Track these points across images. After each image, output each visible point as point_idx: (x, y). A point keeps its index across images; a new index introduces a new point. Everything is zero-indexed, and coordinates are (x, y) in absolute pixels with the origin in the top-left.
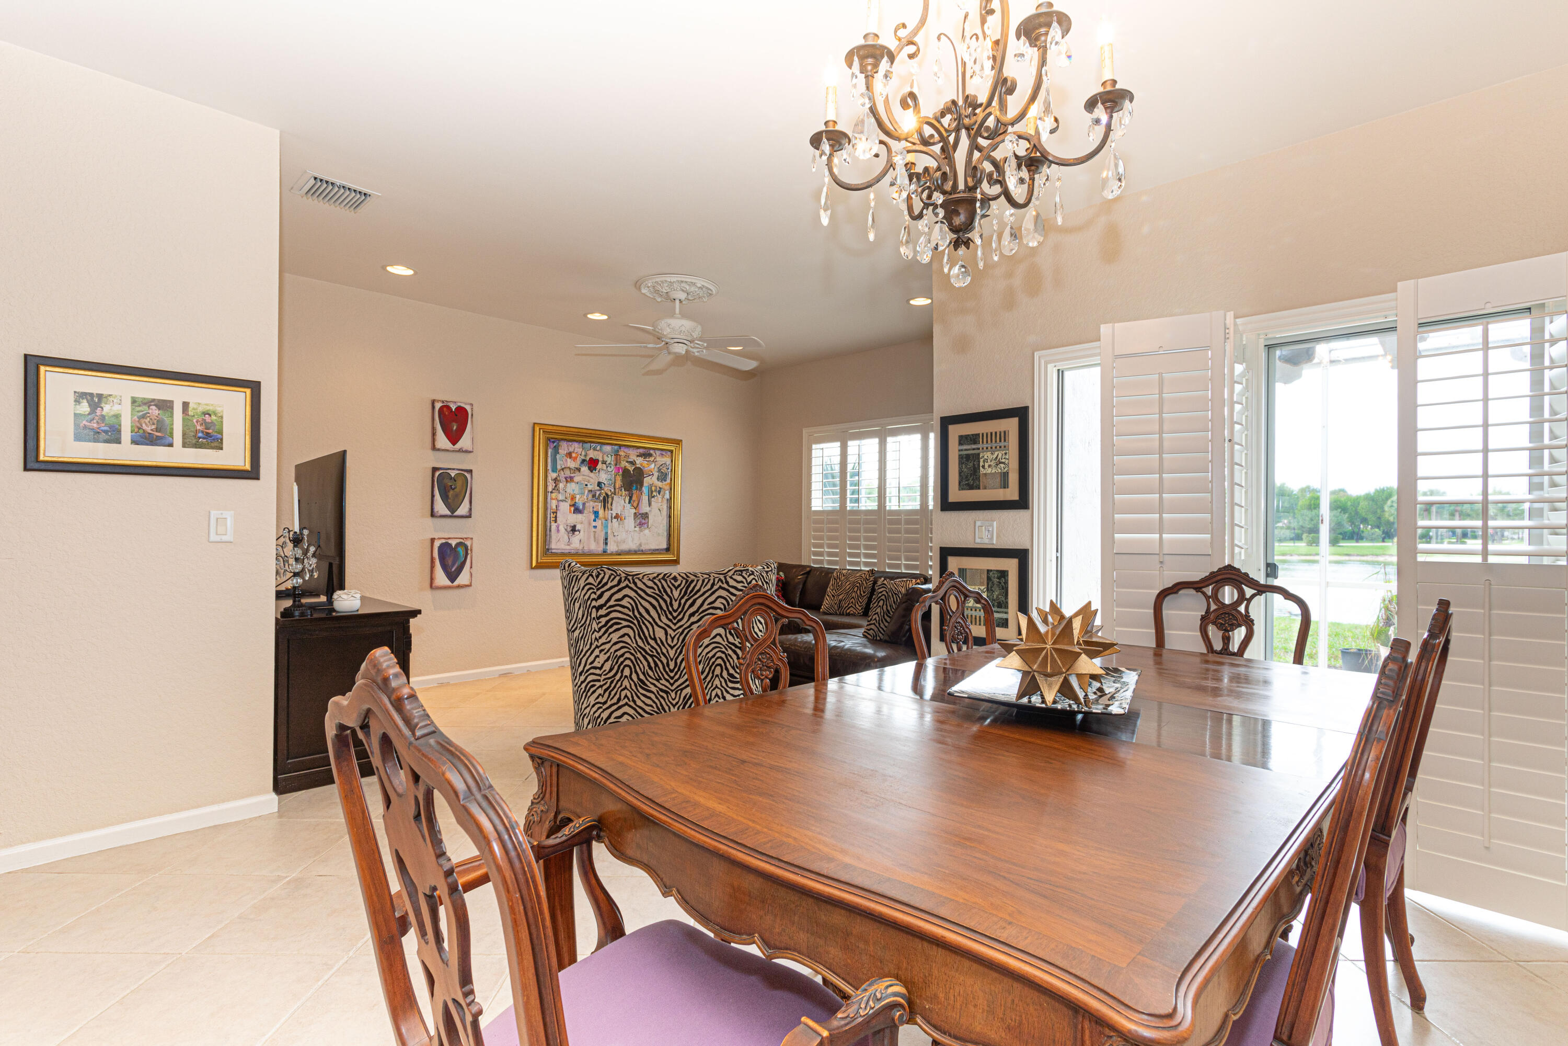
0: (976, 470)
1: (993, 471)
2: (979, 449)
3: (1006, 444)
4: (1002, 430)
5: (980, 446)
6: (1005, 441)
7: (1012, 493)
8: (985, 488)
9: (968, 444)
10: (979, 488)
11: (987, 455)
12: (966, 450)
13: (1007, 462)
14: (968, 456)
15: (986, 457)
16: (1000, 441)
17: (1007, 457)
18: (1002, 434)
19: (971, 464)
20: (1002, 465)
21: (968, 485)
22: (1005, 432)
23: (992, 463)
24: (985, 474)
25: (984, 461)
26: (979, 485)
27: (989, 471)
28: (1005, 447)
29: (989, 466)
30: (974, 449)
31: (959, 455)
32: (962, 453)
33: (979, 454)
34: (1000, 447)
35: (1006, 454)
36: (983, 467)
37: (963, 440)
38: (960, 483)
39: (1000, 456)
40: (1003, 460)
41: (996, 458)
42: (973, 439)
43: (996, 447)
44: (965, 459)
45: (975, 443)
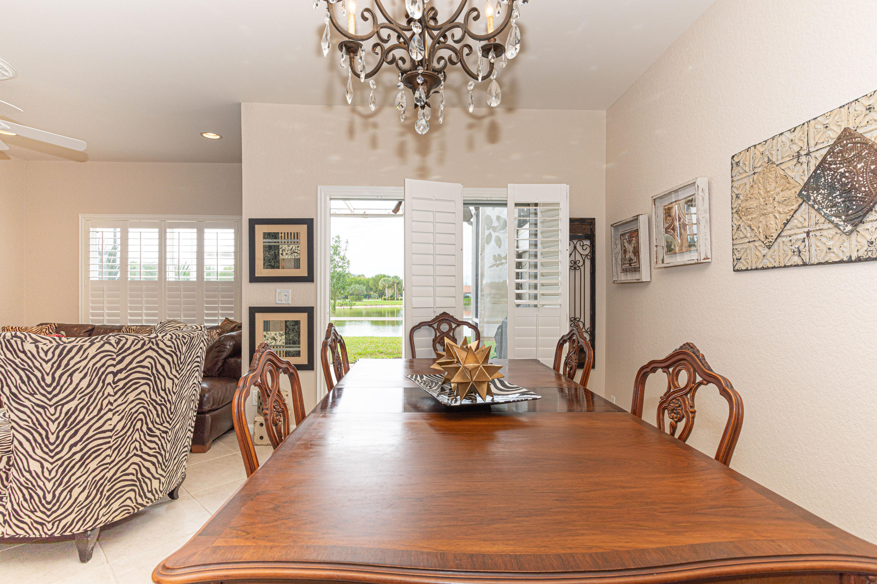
0: (276, 256)
1: (289, 257)
2: (279, 242)
3: (298, 241)
4: (296, 232)
5: (280, 240)
6: (297, 238)
7: (303, 272)
8: (283, 268)
9: (271, 239)
10: (279, 268)
11: (285, 247)
12: (269, 242)
13: (299, 252)
14: (270, 247)
15: (284, 248)
16: (294, 238)
17: (299, 249)
18: (296, 234)
19: (273, 252)
20: (296, 254)
21: (270, 265)
22: (297, 233)
23: (288, 252)
24: (283, 259)
25: (282, 251)
26: (279, 266)
27: (286, 257)
28: (297, 242)
29: (286, 254)
30: (275, 242)
31: (264, 246)
32: (265, 244)
33: (278, 246)
34: (294, 242)
35: (298, 247)
36: (282, 254)
37: (267, 235)
38: (264, 264)
39: (294, 248)
40: (296, 251)
41: (292, 249)
42: (275, 236)
43: (291, 242)
44: (268, 248)
45: (276, 238)
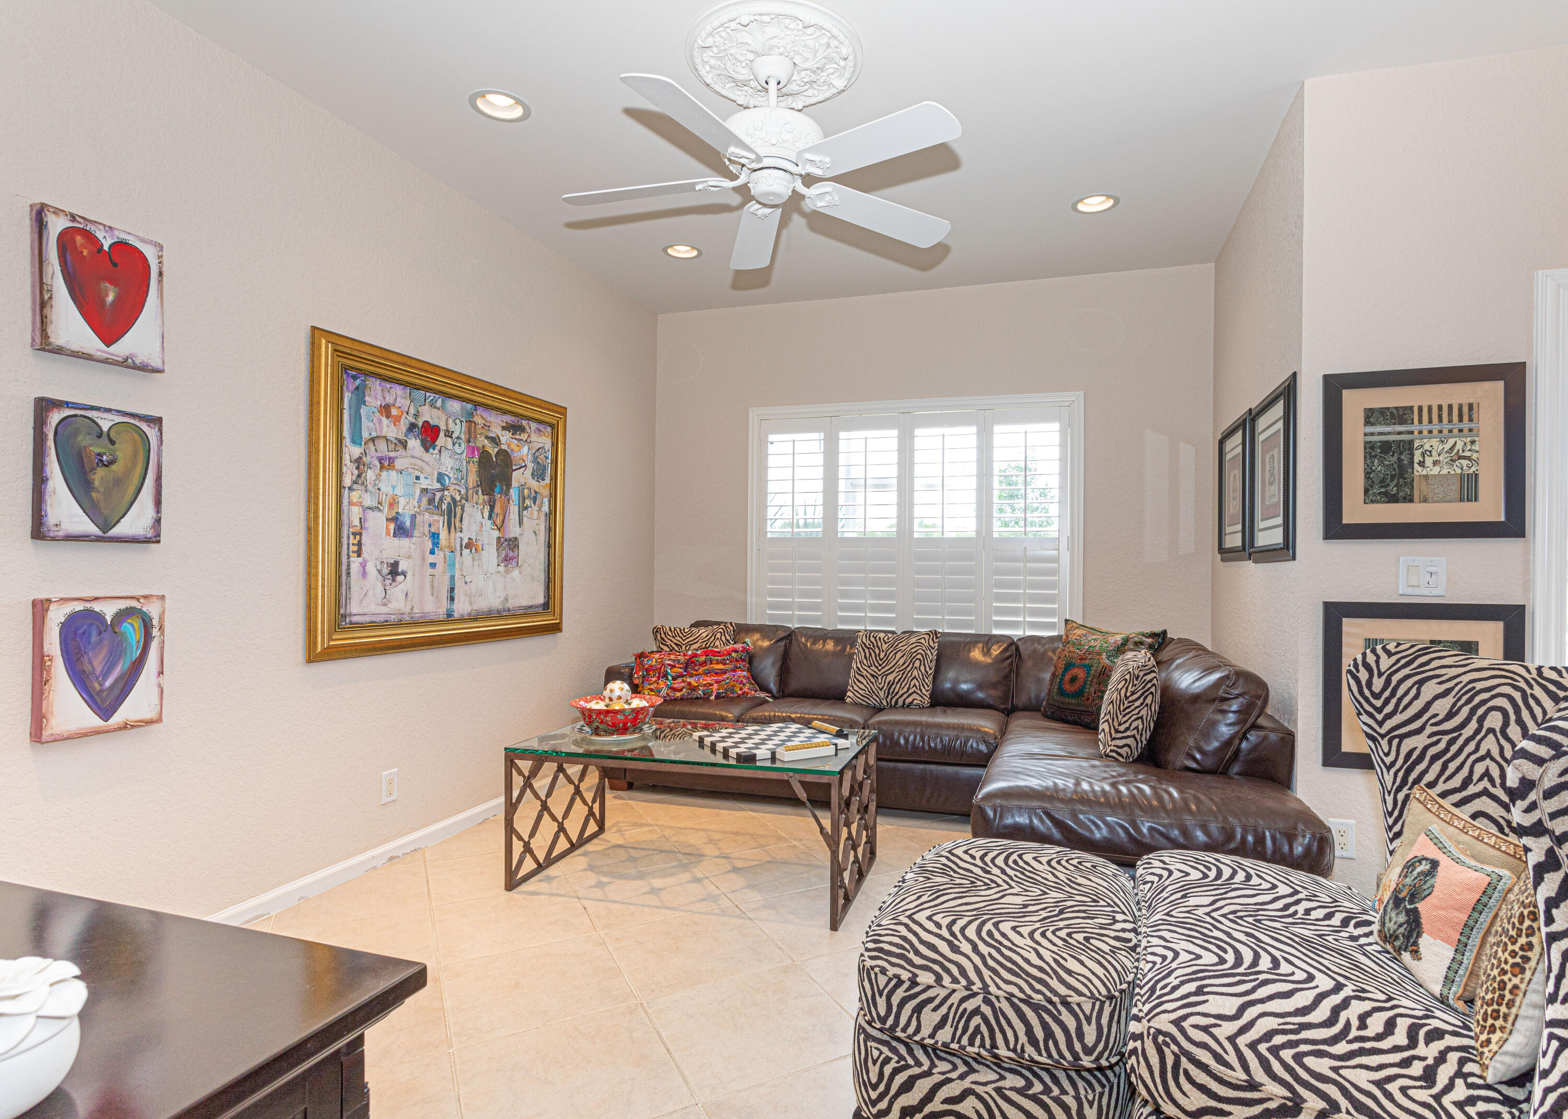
0: (1403, 470)
1: (1444, 472)
2: (1412, 433)
3: (1472, 425)
4: (1465, 401)
5: (1415, 427)
6: (1471, 420)
7: (1489, 509)
8: (1425, 500)
9: (1387, 425)
10: (1411, 501)
11: (1432, 443)
12: (1380, 434)
13: (1475, 456)
14: (1386, 447)
15: (1427, 447)
16: (1461, 420)
17: (1476, 447)
18: (1465, 409)
19: (1395, 459)
20: (1465, 462)
21: (1386, 494)
22: (1471, 407)
23: (1441, 458)
24: (1426, 477)
25: (1423, 455)
26: (1412, 495)
27: (1436, 470)
28: (1470, 430)
29: (1435, 463)
30: (1399, 433)
31: (1366, 443)
32: (1369, 438)
33: (1411, 442)
34: (1461, 431)
35: (1473, 442)
36: (1422, 464)
37: (1371, 416)
38: (1366, 491)
39: (1460, 446)
40: (1467, 454)
41: (1452, 449)
42: (1402, 415)
43: (1450, 431)
44: (1380, 450)
45: (1402, 422)
